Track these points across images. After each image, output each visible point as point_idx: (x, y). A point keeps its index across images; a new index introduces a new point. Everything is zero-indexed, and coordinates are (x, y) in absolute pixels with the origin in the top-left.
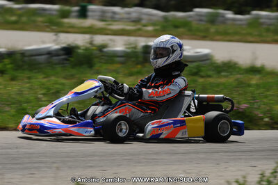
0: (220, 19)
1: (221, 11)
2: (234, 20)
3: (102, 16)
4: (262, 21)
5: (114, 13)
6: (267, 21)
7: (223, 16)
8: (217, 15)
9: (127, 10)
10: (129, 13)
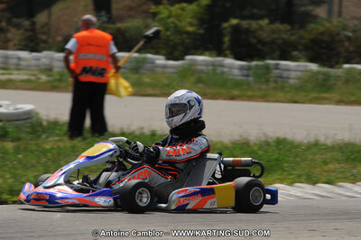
0: (149, 65)
1: (149, 56)
2: (164, 67)
3: (5, 63)
4: (199, 67)
5: (19, 59)
6: (204, 68)
7: (152, 62)
8: (144, 61)
9: (34, 54)
10: (38, 59)
